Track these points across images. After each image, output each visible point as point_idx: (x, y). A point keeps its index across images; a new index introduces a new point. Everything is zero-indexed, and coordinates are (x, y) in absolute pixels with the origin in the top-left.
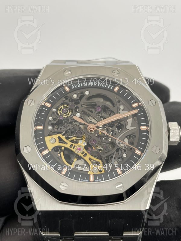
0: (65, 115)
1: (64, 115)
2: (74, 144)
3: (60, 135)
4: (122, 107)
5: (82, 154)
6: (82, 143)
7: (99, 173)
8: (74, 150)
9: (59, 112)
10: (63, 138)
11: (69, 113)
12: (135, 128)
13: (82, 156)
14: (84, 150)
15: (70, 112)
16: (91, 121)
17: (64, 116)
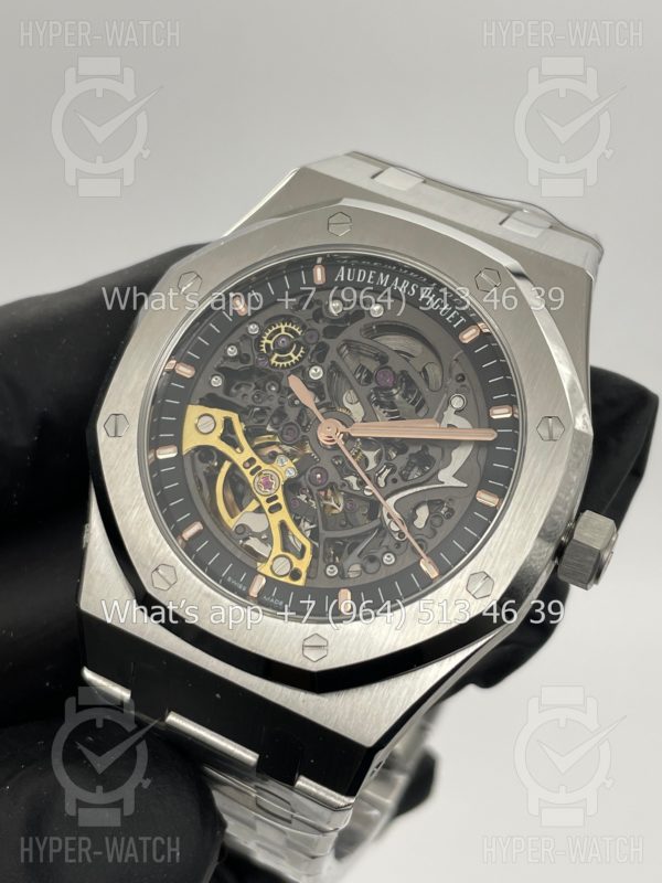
0: (278, 359)
1: (276, 355)
2: (259, 462)
3: (235, 417)
4: (457, 403)
5: (268, 501)
6: (285, 469)
7: (287, 580)
8: (251, 479)
9: (265, 341)
10: (239, 428)
11: (293, 356)
12: (465, 485)
13: (266, 506)
14: (280, 493)
15: (296, 354)
16: (347, 405)
17: (273, 361)
